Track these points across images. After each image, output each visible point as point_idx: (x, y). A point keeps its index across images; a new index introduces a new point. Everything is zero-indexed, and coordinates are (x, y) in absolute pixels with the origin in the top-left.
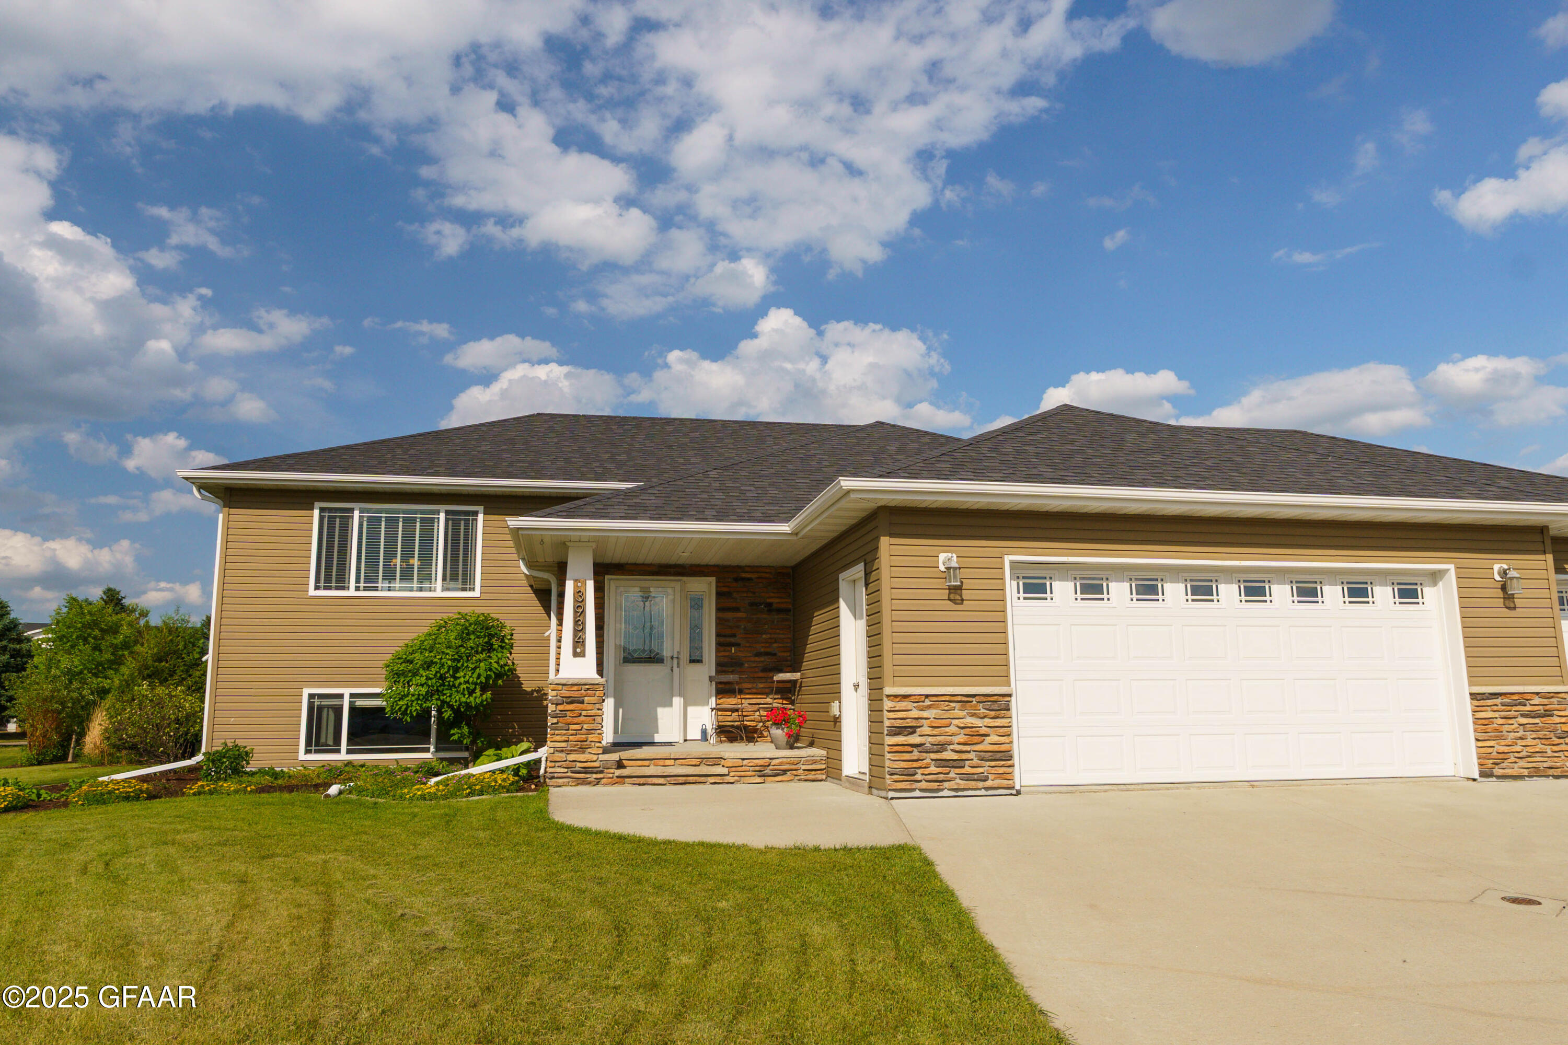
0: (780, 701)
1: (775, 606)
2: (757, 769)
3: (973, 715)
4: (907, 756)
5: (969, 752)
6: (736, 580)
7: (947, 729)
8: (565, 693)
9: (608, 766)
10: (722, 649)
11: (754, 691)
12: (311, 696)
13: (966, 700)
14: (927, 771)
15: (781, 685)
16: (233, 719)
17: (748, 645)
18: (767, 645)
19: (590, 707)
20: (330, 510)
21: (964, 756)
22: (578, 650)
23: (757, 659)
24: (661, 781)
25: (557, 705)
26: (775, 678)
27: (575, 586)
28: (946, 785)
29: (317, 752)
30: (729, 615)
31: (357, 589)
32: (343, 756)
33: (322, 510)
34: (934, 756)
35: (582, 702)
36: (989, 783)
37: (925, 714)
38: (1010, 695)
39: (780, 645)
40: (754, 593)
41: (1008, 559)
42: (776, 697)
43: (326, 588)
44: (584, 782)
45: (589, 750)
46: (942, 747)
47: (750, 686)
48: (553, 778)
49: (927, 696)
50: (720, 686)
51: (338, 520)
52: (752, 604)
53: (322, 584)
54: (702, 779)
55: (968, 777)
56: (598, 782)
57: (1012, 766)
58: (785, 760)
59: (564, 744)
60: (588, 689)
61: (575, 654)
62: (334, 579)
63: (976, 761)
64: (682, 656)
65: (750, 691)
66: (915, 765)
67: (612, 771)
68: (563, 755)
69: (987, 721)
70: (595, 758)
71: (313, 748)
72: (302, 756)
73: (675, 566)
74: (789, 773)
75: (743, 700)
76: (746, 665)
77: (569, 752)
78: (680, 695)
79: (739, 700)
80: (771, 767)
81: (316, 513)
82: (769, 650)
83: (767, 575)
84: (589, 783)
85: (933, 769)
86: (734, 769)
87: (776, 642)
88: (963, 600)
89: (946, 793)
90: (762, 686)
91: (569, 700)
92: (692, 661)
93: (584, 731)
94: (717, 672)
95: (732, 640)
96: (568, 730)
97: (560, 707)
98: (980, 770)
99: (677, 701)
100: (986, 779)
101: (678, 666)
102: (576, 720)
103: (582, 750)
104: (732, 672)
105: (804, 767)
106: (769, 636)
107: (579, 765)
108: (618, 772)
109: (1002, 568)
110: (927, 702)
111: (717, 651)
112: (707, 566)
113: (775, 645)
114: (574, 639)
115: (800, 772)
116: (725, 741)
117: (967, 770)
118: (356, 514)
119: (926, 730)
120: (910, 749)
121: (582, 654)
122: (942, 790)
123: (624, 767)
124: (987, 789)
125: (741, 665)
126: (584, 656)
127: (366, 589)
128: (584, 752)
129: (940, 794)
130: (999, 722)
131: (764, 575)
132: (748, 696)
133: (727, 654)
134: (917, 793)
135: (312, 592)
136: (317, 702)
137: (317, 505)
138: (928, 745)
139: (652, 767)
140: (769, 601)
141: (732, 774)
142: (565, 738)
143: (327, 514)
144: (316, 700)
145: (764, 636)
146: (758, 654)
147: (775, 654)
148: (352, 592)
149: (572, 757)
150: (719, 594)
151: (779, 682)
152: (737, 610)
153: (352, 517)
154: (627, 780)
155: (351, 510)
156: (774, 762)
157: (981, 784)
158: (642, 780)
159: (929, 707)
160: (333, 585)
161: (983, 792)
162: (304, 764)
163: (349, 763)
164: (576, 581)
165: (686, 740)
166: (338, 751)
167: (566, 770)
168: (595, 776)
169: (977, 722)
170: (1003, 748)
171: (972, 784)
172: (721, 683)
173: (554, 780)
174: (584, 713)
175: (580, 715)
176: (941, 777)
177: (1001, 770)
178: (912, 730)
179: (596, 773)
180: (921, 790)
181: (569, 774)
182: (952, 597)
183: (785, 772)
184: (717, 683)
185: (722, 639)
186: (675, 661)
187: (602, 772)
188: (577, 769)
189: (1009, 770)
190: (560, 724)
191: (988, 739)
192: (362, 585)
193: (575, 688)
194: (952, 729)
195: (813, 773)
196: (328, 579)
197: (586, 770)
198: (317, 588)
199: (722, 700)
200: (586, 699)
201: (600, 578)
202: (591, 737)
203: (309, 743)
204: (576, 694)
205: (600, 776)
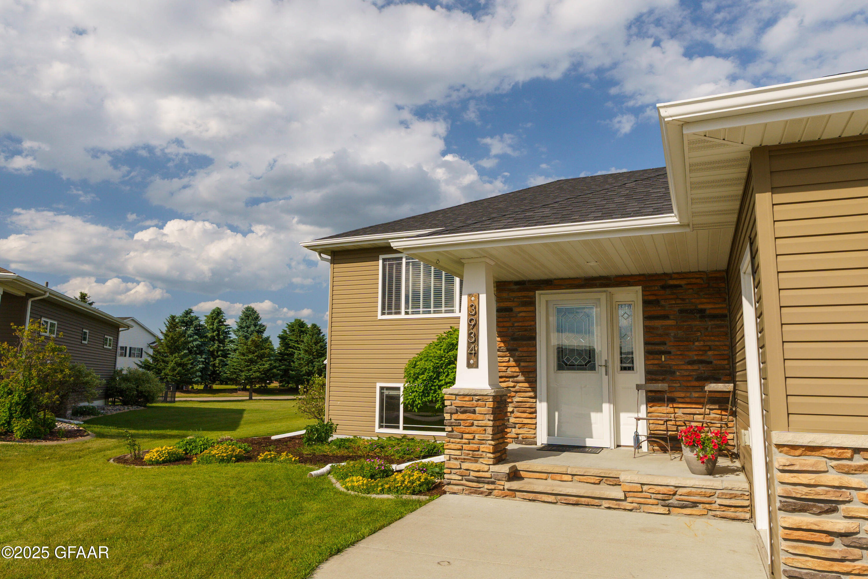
0: (719, 412)
1: (708, 312)
2: (660, 496)
4: (820, 551)
6: (664, 287)
8: (458, 402)
9: (499, 477)
10: (651, 357)
11: (688, 400)
12: (382, 388)
15: (713, 395)
16: (339, 402)
17: (679, 353)
18: (701, 353)
19: (481, 417)
20: (389, 259)
22: (472, 362)
23: (689, 367)
24: (552, 499)
25: (451, 414)
26: (707, 388)
27: (470, 301)
29: (387, 427)
30: (657, 323)
31: (407, 313)
32: (401, 431)
33: (384, 260)
35: (474, 412)
37: (854, 480)
39: (716, 353)
40: (683, 300)
42: (711, 407)
43: (389, 314)
44: (476, 492)
45: (481, 460)
47: (683, 395)
48: (449, 484)
49: (857, 450)
50: (650, 394)
51: (394, 266)
52: (681, 311)
53: (385, 311)
54: (598, 502)
56: (489, 493)
58: (694, 490)
59: (458, 453)
60: (478, 400)
61: (469, 366)
62: (393, 307)
64: (610, 364)
65: (682, 400)
66: (838, 567)
67: (502, 483)
68: (457, 463)
70: (486, 468)
71: (384, 424)
72: (377, 430)
73: (600, 278)
74: (701, 506)
75: (676, 410)
76: (678, 373)
77: (464, 460)
78: (609, 402)
79: (672, 410)
80: (677, 497)
81: (381, 262)
82: (703, 358)
83: (698, 281)
84: (482, 493)
86: (631, 494)
87: (710, 349)
90: (696, 395)
91: (462, 409)
92: (623, 369)
93: (476, 441)
94: (647, 380)
95: (662, 348)
96: (462, 438)
97: (455, 416)
99: (607, 407)
101: (607, 374)
102: (468, 429)
103: (475, 459)
104: (663, 381)
105: (719, 501)
106: (702, 343)
107: (472, 473)
108: (508, 485)
110: (859, 461)
111: (646, 359)
112: (632, 276)
113: (710, 353)
114: (468, 350)
115: (714, 506)
116: (658, 450)
118: (404, 261)
119: (859, 508)
120: (825, 538)
121: (476, 365)
123: (521, 478)
125: (674, 373)
126: (477, 367)
127: (413, 313)
128: (476, 462)
131: (694, 281)
132: (681, 406)
133: (656, 362)
135: (380, 317)
136: (386, 392)
137: (381, 257)
138: (864, 535)
139: (549, 481)
140: (700, 307)
141: (629, 500)
142: (458, 446)
143: (387, 263)
144: (385, 391)
145: (697, 344)
146: (692, 363)
147: (711, 363)
148: (403, 316)
149: (465, 466)
150: (646, 303)
151: (710, 392)
152: (666, 317)
153: (402, 263)
154: (517, 493)
155: (401, 258)
156: (681, 491)
158: (531, 496)
159: (862, 469)
160: (393, 311)
162: (378, 435)
163: (405, 436)
164: (470, 295)
165: (618, 446)
166: (398, 427)
167: (460, 478)
168: (486, 486)
172: (651, 391)
173: (450, 486)
174: (476, 423)
175: (472, 425)
178: (831, 507)
179: (488, 483)
181: (464, 482)
183: (695, 504)
184: (647, 392)
185: (650, 347)
186: (604, 369)
187: (493, 483)
188: (470, 477)
190: (455, 433)
192: (410, 310)
193: (467, 398)
195: (733, 509)
196: (390, 308)
197: (478, 480)
198: (383, 314)
199: (653, 409)
200: (477, 409)
201: (531, 294)
202: (483, 448)
203: (381, 421)
204: (468, 404)
205: (491, 487)
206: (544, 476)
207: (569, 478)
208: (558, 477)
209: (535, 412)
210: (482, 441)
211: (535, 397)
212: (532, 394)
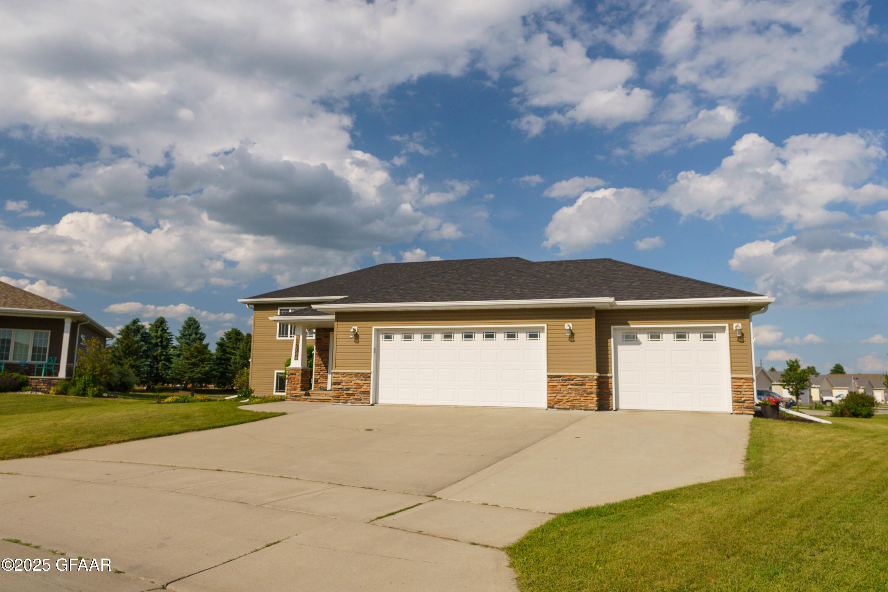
3: (358, 379)
4: (337, 392)
5: (357, 391)
7: (350, 384)
8: (291, 372)
9: (302, 395)
12: (278, 373)
13: (356, 375)
14: (343, 397)
16: (256, 380)
19: (298, 376)
20: (283, 310)
21: (354, 392)
24: (317, 401)
27: (297, 338)
28: (349, 401)
29: (279, 392)
33: (281, 310)
34: (345, 392)
35: (295, 375)
36: (362, 401)
37: (344, 379)
38: (371, 373)
41: (374, 328)
43: (282, 337)
45: (297, 390)
46: (348, 389)
49: (344, 373)
53: (281, 335)
54: (329, 401)
55: (356, 399)
56: (299, 400)
57: (370, 396)
59: (290, 388)
60: (297, 371)
61: (295, 359)
62: (285, 333)
63: (359, 394)
66: (340, 394)
67: (303, 397)
69: (363, 382)
70: (298, 392)
72: (275, 393)
77: (292, 390)
81: (279, 311)
84: (296, 400)
85: (345, 396)
88: (359, 342)
89: (349, 404)
91: (292, 374)
93: (295, 384)
96: (291, 383)
97: (290, 376)
98: (359, 397)
100: (361, 400)
102: (293, 380)
103: (295, 390)
107: (294, 394)
109: (372, 331)
110: (345, 375)
114: (295, 354)
117: (356, 397)
119: (344, 384)
120: (338, 389)
121: (297, 359)
122: (348, 403)
123: (310, 396)
124: (362, 403)
129: (347, 404)
130: (366, 382)
134: (340, 404)
135: (278, 338)
137: (279, 308)
138: (344, 389)
142: (290, 386)
148: (289, 338)
149: (292, 392)
154: (306, 400)
155: (289, 310)
157: (359, 402)
158: (311, 400)
159: (345, 376)
160: (284, 335)
161: (360, 404)
162: (275, 396)
164: (297, 336)
169: (359, 382)
170: (366, 390)
171: (357, 401)
173: (287, 399)
175: (295, 379)
176: (347, 399)
177: (366, 397)
178: (339, 384)
180: (342, 403)
181: (291, 397)
182: (356, 341)
188: (293, 396)
189: (368, 397)
190: (289, 382)
191: (363, 387)
192: (293, 335)
193: (293, 370)
194: (352, 384)
196: (283, 334)
197: (296, 396)
198: (279, 337)
200: (297, 374)
201: (328, 333)
202: (298, 386)
203: (277, 389)
204: (293, 372)
205: (299, 398)
206: (317, 395)
207: (324, 395)
208: (321, 395)
209: (327, 378)
210: (297, 384)
211: (327, 372)
212: (326, 371)
